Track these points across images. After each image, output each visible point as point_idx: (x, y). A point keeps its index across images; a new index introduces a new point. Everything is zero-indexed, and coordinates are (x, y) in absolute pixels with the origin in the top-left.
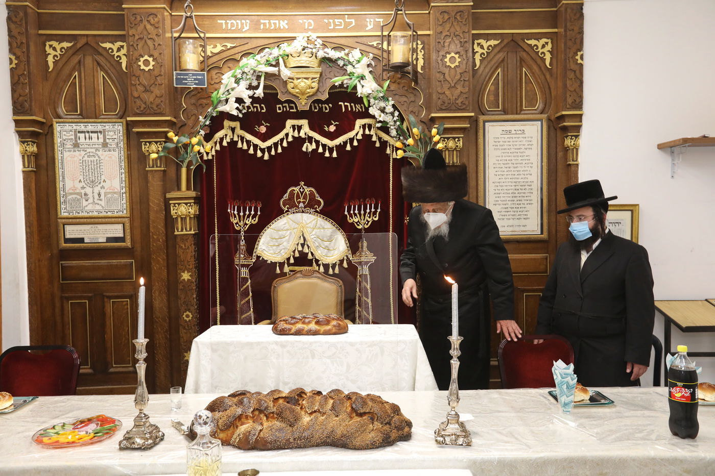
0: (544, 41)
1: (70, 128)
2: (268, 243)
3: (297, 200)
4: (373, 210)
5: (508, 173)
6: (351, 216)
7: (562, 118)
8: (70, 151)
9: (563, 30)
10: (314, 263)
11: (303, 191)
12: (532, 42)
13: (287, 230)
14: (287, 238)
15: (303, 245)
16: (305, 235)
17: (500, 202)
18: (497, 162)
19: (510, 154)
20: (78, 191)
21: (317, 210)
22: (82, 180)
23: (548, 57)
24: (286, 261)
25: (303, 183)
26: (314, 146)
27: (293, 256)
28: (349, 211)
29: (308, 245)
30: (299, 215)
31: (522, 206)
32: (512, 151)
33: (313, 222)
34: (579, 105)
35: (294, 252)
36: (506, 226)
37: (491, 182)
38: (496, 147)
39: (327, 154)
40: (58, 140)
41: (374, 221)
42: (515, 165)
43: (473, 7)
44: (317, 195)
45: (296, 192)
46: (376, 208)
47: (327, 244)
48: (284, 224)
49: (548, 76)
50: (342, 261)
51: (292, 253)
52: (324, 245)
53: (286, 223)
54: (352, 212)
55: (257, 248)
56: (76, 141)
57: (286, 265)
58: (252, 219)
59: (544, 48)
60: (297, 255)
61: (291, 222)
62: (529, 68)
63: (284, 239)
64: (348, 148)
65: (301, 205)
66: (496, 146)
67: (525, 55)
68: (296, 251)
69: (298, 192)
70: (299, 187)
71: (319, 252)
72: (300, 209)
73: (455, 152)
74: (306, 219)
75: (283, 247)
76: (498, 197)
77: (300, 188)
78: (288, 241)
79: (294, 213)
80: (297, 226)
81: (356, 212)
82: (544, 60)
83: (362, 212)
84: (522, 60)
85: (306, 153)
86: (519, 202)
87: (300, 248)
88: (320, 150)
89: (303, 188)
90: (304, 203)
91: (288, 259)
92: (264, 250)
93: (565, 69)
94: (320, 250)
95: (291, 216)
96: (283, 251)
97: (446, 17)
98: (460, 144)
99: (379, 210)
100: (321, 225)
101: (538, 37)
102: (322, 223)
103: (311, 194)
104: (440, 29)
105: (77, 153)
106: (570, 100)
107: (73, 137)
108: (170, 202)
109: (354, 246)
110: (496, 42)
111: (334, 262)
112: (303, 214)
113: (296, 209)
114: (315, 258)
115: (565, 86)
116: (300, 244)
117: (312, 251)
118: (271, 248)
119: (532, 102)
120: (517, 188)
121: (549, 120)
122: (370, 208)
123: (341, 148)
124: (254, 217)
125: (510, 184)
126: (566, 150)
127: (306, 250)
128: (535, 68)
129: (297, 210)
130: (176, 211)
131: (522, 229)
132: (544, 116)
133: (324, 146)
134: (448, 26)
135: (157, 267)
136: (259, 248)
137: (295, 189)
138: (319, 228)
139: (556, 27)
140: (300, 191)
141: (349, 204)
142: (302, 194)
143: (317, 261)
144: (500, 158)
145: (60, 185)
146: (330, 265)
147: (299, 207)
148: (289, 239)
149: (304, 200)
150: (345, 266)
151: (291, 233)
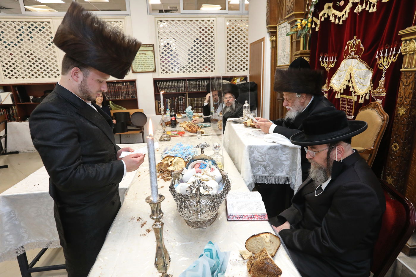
2: (336, 79)
3: (350, 49)
4: (394, 53)
6: (379, 59)
8: (280, 38)
11: (355, 43)
13: (344, 71)
15: (349, 81)
16: (351, 74)
20: (281, 55)
21: (360, 56)
22: (282, 50)
25: (356, 37)
26: (364, 7)
27: (343, 88)
28: (379, 55)
29: (352, 81)
30: (350, 60)
33: (356, 65)
39: (371, 11)
41: (392, 63)
44: (361, 45)
46: (397, 51)
47: (362, 81)
48: (343, 67)
50: (366, 94)
51: (343, 86)
52: (360, 82)
57: (340, 93)
58: (332, 64)
60: (345, 88)
61: (346, 65)
65: (353, 53)
68: (345, 84)
69: (352, 44)
70: (353, 40)
71: (357, 86)
72: (351, 56)
74: (354, 63)
75: (340, 82)
79: (348, 59)
80: (348, 68)
83: (386, 55)
85: (356, 14)
87: (347, 83)
88: (367, 8)
89: (355, 41)
90: (354, 51)
91: (341, 90)
95: (346, 61)
96: (340, 84)
99: (399, 52)
102: (361, 66)
103: (359, 44)
107: (281, 31)
111: (363, 95)
112: (353, 60)
114: (354, 91)
116: (347, 81)
117: (353, 85)
122: (393, 51)
124: (333, 63)
127: (350, 85)
129: (349, 57)
133: (370, 4)
136: (332, 82)
137: (350, 42)
138: (359, 69)
141: (379, 49)
142: (354, 45)
145: (278, 52)
146: (361, 96)
147: (350, 55)
148: (343, 77)
149: (355, 49)
150: (367, 97)
151: (345, 73)
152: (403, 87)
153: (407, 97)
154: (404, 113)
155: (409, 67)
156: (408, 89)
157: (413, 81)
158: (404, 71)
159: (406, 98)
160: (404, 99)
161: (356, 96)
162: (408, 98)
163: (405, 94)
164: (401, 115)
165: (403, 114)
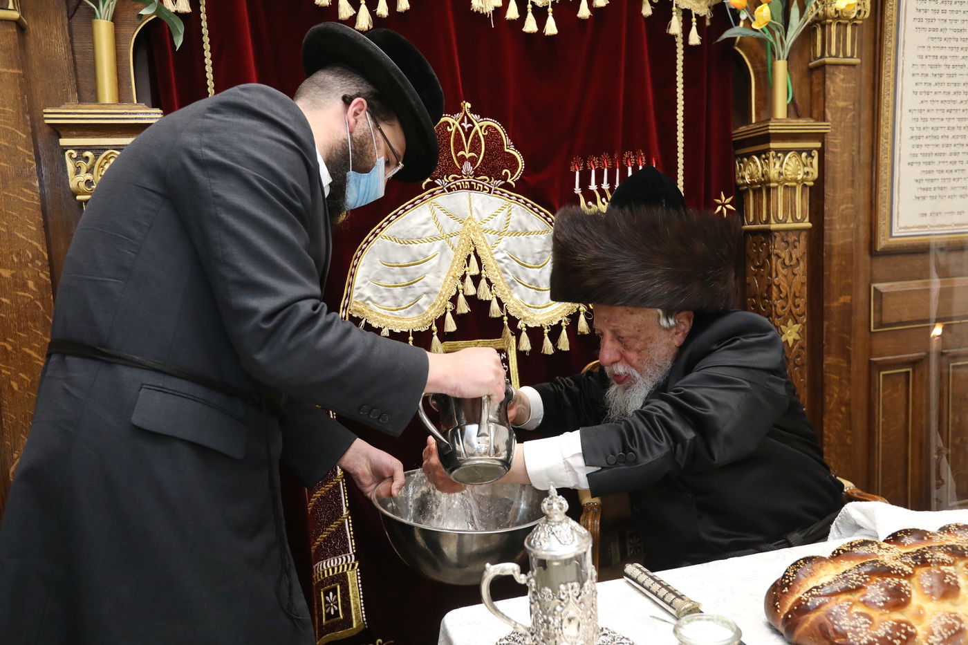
2: (377, 280)
3: (456, 153)
5: (937, 89)
6: (590, 196)
10: (507, 328)
11: (470, 129)
13: (434, 239)
14: (434, 262)
15: (476, 280)
16: (479, 252)
17: (920, 158)
18: (919, 61)
19: (943, 43)
21: (509, 181)
24: (434, 328)
25: (468, 105)
27: (453, 313)
28: (585, 184)
29: (488, 280)
30: (463, 196)
31: (958, 166)
32: (949, 34)
33: (500, 216)
35: (454, 300)
36: (928, 214)
37: (905, 110)
38: (920, 25)
39: (531, 26)
42: (952, 71)
44: (506, 140)
45: (453, 129)
47: (534, 272)
48: (424, 224)
50: (573, 318)
51: (449, 305)
52: (527, 277)
53: (429, 219)
54: (593, 187)
55: (348, 296)
57: (436, 338)
60: (463, 308)
61: (444, 216)
63: (426, 266)
64: (584, 10)
65: (467, 167)
66: (920, 20)
68: (461, 296)
69: (457, 130)
70: (459, 116)
71: (516, 296)
72: (465, 179)
73: (849, 29)
74: (479, 208)
75: (426, 289)
76: (918, 146)
77: (462, 121)
78: (437, 271)
79: (450, 190)
80: (457, 227)
81: (604, 186)
85: (482, 17)
86: (953, 158)
87: (471, 290)
88: (514, 12)
89: (470, 121)
90: (473, 161)
91: (440, 322)
92: (369, 299)
94: (518, 291)
95: (442, 199)
96: (424, 298)
98: (865, 7)
100: (520, 223)
102: (524, 218)
103: (492, 136)
108: (64, 142)
111: (555, 323)
112: (473, 194)
113: (455, 179)
114: (508, 315)
116: (468, 279)
117: (499, 295)
118: (386, 294)
120: (952, 124)
123: (565, 9)
125: (939, 115)
127: (484, 293)
129: (457, 183)
130: (89, 176)
131: (957, 219)
135: (21, 382)
136: (355, 294)
137: (451, 121)
138: (515, 233)
140: (463, 128)
141: (585, 166)
142: (467, 136)
143: (513, 321)
144: (925, 52)
146: (546, 331)
147: (461, 174)
148: (439, 263)
149: (473, 154)
151: (443, 249)
152: (784, 272)
153: (797, 294)
154: (797, 337)
155: (790, 220)
156: (795, 275)
157: (804, 253)
158: (778, 231)
159: (795, 297)
160: (790, 301)
161: (524, 335)
162: (799, 297)
163: (790, 287)
164: (791, 343)
165: (794, 340)
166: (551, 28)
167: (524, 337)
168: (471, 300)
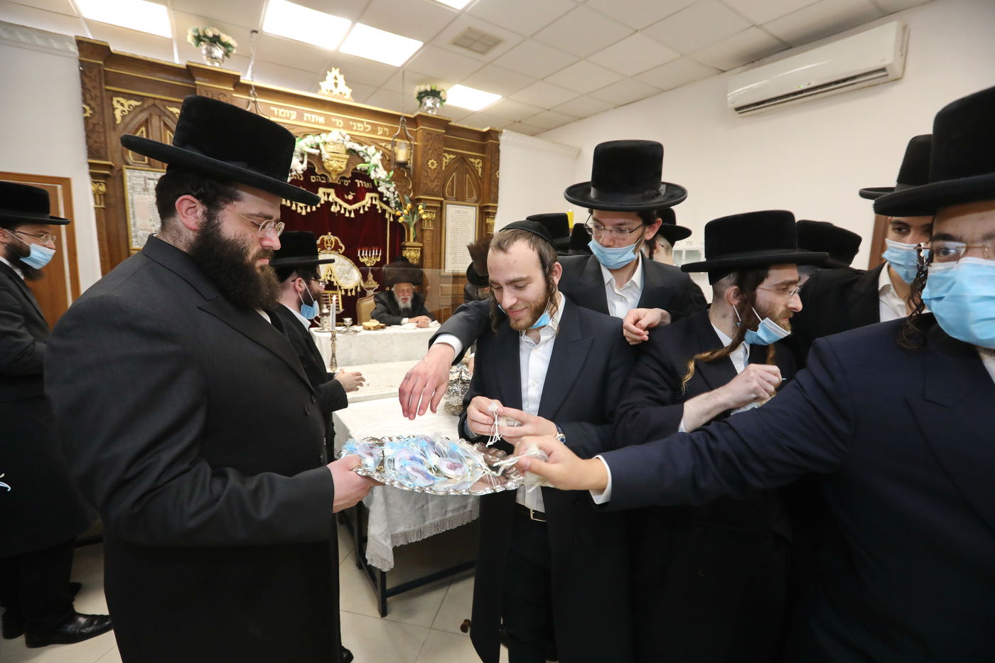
0: (478, 160)
1: (140, 174)
3: (326, 245)
4: (377, 254)
6: (362, 257)
7: (488, 207)
8: (140, 194)
9: (490, 157)
10: (338, 289)
11: (330, 239)
12: (472, 160)
15: (330, 276)
18: (452, 229)
19: (459, 225)
20: (148, 228)
21: (340, 251)
22: (152, 219)
23: (480, 170)
25: (331, 233)
26: (338, 208)
28: (361, 254)
29: (334, 276)
32: (460, 223)
34: (496, 201)
36: (456, 267)
39: (347, 215)
40: (128, 184)
41: (377, 262)
43: (445, 133)
44: (339, 242)
45: (326, 239)
46: (378, 253)
47: (346, 275)
49: (479, 181)
50: (357, 287)
52: (344, 276)
54: (363, 255)
56: (146, 186)
59: (478, 164)
62: (470, 175)
64: (362, 212)
65: (329, 248)
66: (452, 219)
67: (467, 166)
70: (327, 235)
72: (328, 251)
73: (430, 221)
77: (328, 237)
81: (366, 254)
82: (478, 172)
83: (370, 255)
84: (466, 169)
85: (334, 213)
87: (329, 278)
88: (342, 211)
89: (330, 237)
90: (331, 246)
93: (490, 180)
94: (342, 279)
97: (430, 136)
98: (434, 216)
99: (380, 254)
100: (342, 263)
101: (475, 157)
103: (336, 242)
104: (426, 143)
105: (147, 196)
106: (492, 197)
107: (143, 183)
109: (365, 278)
110: (454, 157)
111: (351, 288)
113: (325, 251)
114: (339, 285)
115: (490, 189)
117: (337, 280)
119: (471, 196)
121: (480, 208)
122: (375, 253)
123: (356, 211)
126: (487, 225)
127: (333, 280)
128: (473, 176)
132: (478, 205)
133: (345, 209)
134: (430, 142)
137: (325, 236)
139: (484, 154)
140: (328, 239)
141: (361, 249)
142: (329, 241)
143: (340, 287)
144: (454, 227)
145: (131, 221)
146: (349, 290)
150: (359, 289)
166: (353, 215)
167: (343, 291)
168: (329, 281)
